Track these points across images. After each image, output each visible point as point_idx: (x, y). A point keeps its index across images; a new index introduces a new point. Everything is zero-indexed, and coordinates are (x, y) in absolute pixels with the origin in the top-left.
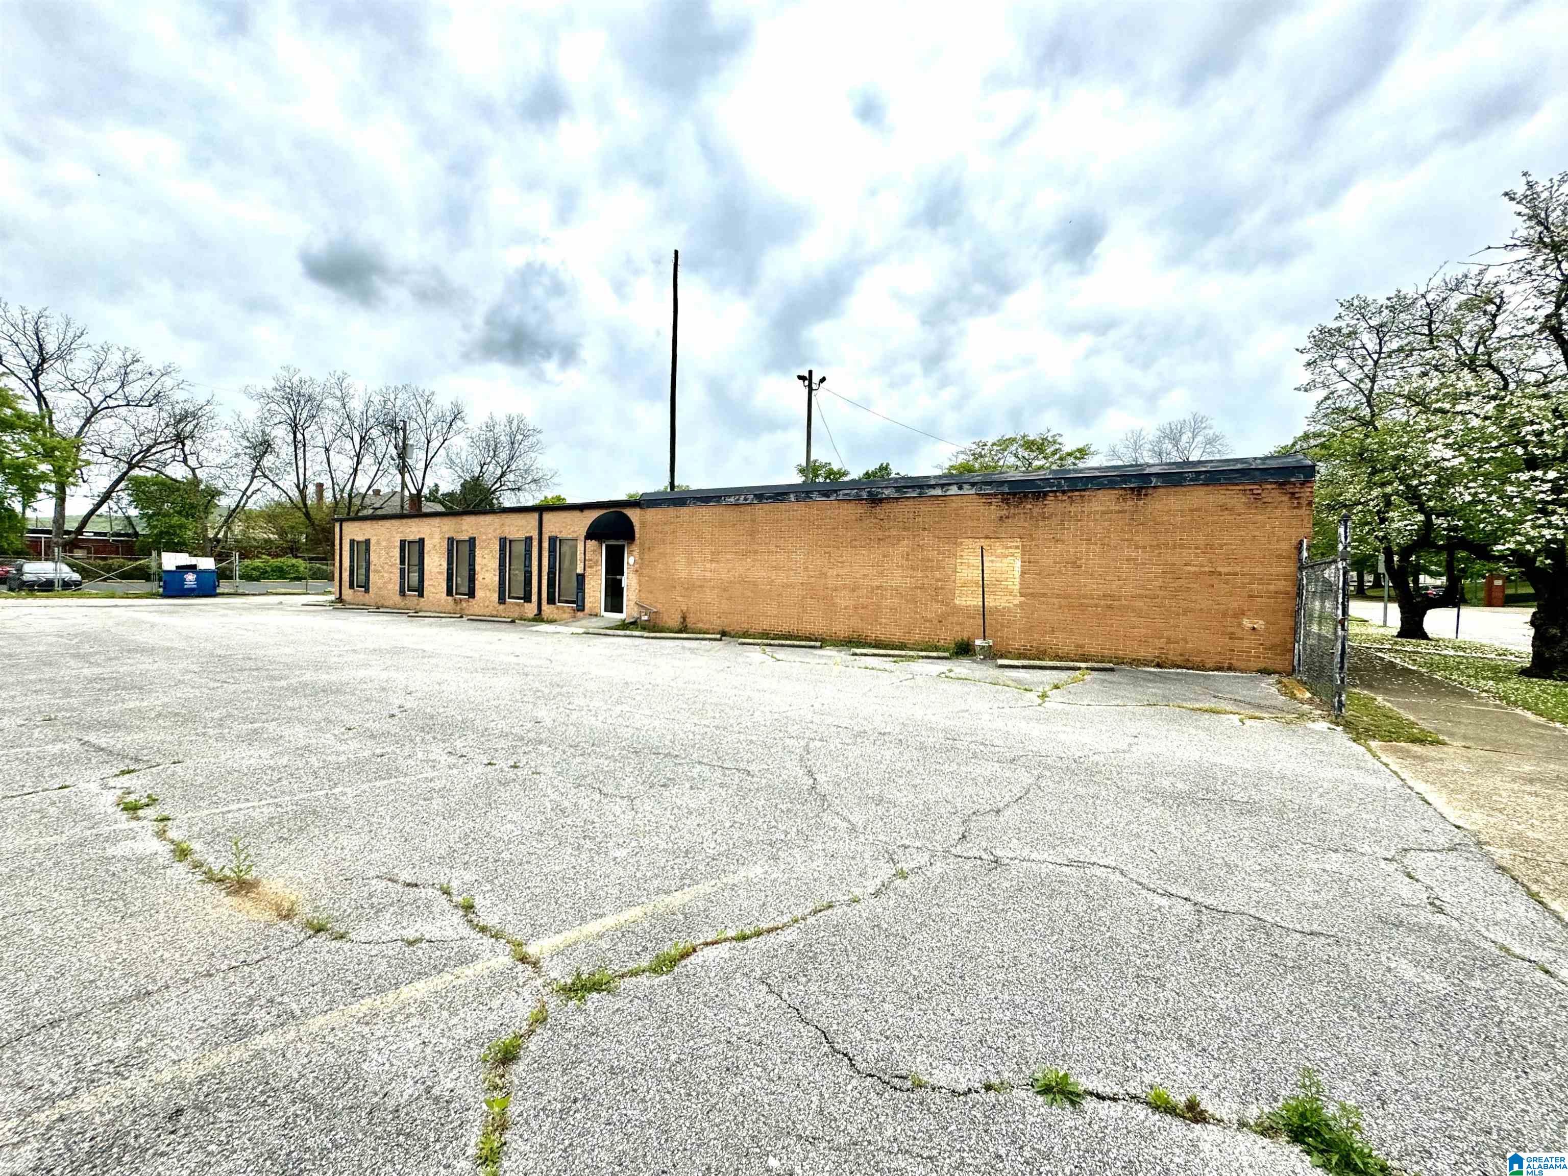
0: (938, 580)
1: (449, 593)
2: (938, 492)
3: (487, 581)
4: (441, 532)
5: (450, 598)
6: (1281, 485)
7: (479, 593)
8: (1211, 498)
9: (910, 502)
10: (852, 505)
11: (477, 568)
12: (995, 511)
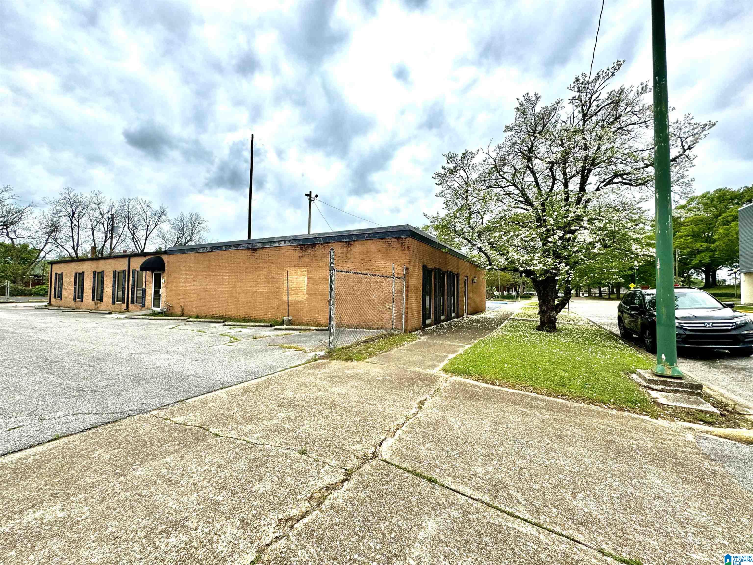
0: (277, 288)
1: (93, 300)
2: (277, 245)
3: (108, 292)
4: (91, 268)
5: (93, 302)
6: (398, 239)
7: (105, 299)
8: (374, 246)
9: (267, 250)
10: (245, 252)
11: (105, 286)
12: (297, 254)
